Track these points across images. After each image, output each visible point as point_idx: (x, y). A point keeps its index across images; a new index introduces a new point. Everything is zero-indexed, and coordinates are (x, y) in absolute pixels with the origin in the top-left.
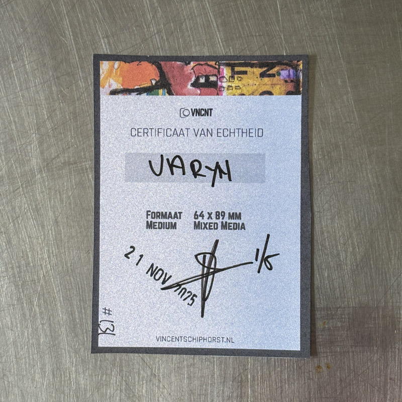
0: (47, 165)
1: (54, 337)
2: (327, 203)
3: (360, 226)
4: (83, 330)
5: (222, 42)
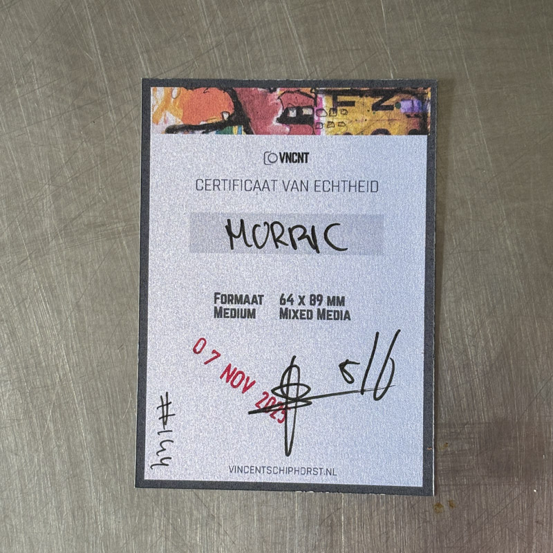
1: (74, 464)
2: (449, 280)
3: (495, 312)
4: (114, 455)
5: (306, 59)
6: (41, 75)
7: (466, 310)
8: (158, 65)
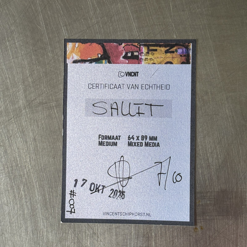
0: (29, 104)
1: (33, 210)
2: (201, 127)
3: (221, 142)
4: (51, 206)
5: (136, 29)
6: (18, 36)
7: (208, 141)
8: (71, 32)
